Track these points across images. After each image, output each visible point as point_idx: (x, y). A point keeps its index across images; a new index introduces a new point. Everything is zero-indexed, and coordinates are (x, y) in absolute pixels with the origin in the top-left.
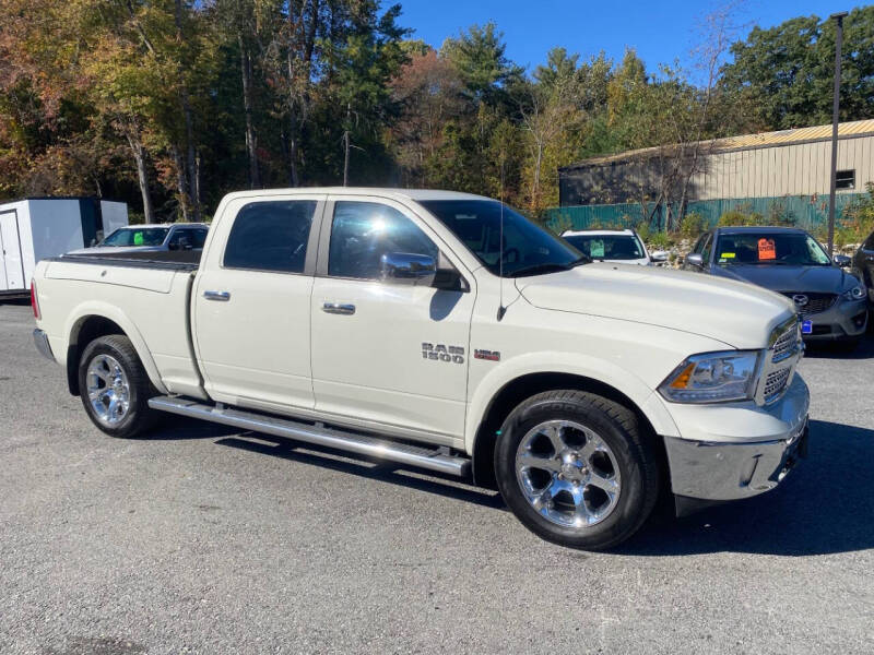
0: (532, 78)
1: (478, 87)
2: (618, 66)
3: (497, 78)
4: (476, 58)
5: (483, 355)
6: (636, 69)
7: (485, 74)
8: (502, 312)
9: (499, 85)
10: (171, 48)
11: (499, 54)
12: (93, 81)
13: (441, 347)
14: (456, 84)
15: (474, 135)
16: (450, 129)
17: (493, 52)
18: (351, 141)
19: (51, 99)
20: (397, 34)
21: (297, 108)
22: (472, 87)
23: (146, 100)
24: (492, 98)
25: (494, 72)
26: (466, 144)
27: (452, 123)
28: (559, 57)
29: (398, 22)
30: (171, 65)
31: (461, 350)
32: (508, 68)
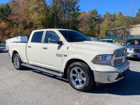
0: (102, 16)
1: (93, 18)
2: (117, 14)
3: (96, 16)
4: (93, 14)
5: (65, 56)
6: (121, 14)
7: (94, 16)
8: (68, 48)
9: (97, 18)
10: (44, 14)
11: (97, 13)
12: (33, 19)
13: (59, 54)
14: (90, 18)
15: (92, 26)
16: (88, 25)
17: (96, 12)
18: (71, 27)
19: (28, 22)
20: (79, 10)
21: (63, 22)
22: (92, 18)
23: (40, 22)
24: (95, 20)
25: (96, 15)
26: (91, 27)
27: (89, 24)
28: (107, 13)
29: (79, 8)
30: (44, 16)
31: (61, 55)
32: (98, 15)
